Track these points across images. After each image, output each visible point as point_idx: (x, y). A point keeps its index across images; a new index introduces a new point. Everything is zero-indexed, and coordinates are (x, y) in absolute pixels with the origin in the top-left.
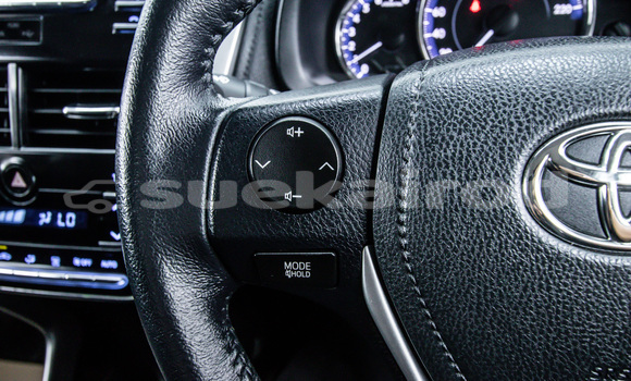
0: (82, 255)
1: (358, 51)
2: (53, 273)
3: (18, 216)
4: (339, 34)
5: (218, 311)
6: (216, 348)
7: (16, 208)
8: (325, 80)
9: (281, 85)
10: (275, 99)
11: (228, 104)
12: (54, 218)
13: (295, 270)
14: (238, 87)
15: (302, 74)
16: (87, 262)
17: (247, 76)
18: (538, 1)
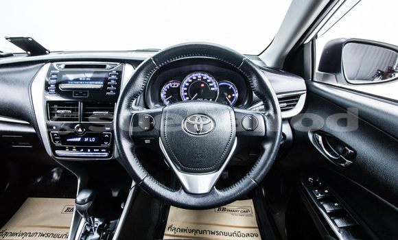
0: (96, 148)
1: (166, 98)
2: (89, 154)
3: (79, 139)
4: (162, 95)
5: (132, 150)
6: (132, 157)
7: (78, 137)
8: (158, 105)
9: (148, 108)
10: (145, 111)
11: (135, 112)
12: (89, 139)
13: (147, 141)
14: (136, 108)
15: (152, 104)
16: (98, 150)
17: (138, 106)
18: (207, 87)
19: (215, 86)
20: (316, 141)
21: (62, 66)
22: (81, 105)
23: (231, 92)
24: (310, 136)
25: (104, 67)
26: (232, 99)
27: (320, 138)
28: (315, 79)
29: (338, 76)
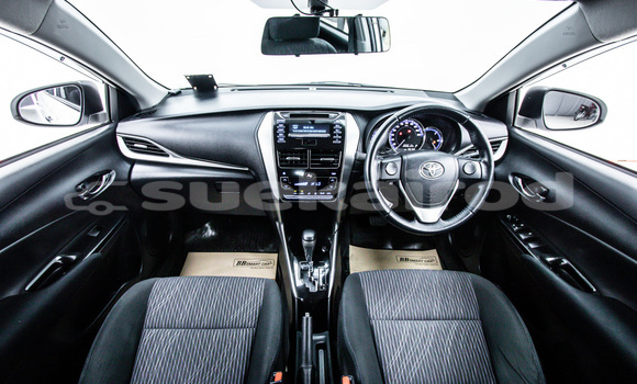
18: (413, 133)
19: (421, 132)
20: (516, 183)
21: (287, 115)
22: (309, 152)
23: (436, 138)
24: (511, 179)
25: (327, 116)
26: (437, 144)
27: (520, 181)
28: (516, 124)
29: (538, 121)
